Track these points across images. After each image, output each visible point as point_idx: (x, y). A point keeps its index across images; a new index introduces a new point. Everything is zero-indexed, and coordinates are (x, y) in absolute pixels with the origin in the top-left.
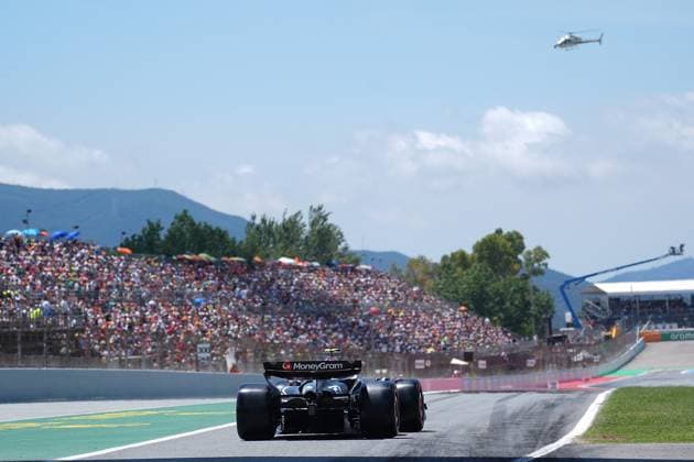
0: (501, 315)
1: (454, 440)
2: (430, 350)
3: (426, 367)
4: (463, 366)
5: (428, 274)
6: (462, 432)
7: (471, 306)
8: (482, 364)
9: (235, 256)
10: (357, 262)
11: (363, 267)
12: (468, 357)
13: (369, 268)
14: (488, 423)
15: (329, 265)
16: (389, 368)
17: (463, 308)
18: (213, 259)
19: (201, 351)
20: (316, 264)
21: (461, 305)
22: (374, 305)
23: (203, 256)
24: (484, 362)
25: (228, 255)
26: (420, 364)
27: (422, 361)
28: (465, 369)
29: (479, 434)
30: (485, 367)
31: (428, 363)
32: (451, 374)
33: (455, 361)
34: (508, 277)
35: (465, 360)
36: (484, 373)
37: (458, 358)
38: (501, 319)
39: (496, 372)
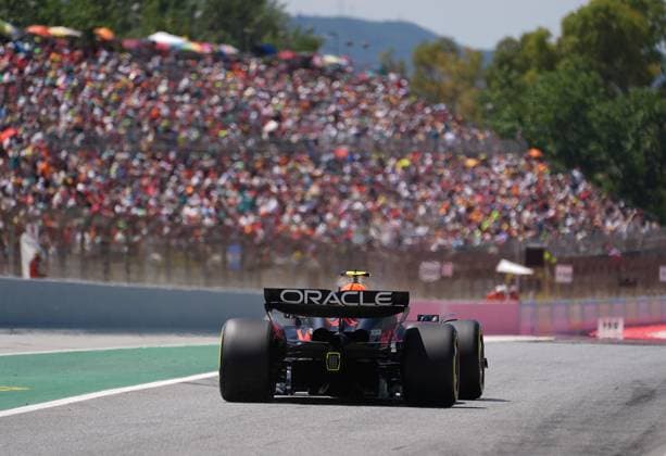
0: (615, 170)
3: (443, 278)
4: (522, 276)
5: (463, 78)
7: (549, 148)
8: (564, 273)
9: (58, 24)
10: (314, 46)
12: (533, 258)
15: (258, 50)
17: (535, 153)
20: (228, 49)
21: (531, 147)
24: (569, 270)
25: (45, 23)
26: (429, 270)
27: (435, 265)
28: (526, 284)
30: (568, 280)
31: (449, 269)
33: (505, 266)
34: (632, 90)
35: (527, 264)
36: (567, 290)
37: (512, 259)
38: (612, 177)
39: (593, 290)
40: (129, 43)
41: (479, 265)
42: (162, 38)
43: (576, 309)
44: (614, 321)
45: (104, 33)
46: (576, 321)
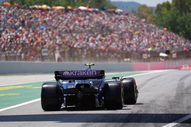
1: (159, 103)
2: (150, 49)
3: (148, 58)
6: (163, 98)
7: (169, 28)
8: (174, 55)
9: (59, 6)
10: (115, 8)
11: (118, 10)
12: (167, 52)
13: (121, 11)
14: (175, 93)
15: (103, 10)
16: (131, 58)
17: (165, 29)
18: (49, 7)
19: (44, 52)
20: (97, 10)
21: (165, 27)
22: (124, 29)
23: (44, 6)
25: (56, 6)
26: (145, 56)
28: (166, 58)
29: (171, 99)
30: (175, 57)
31: (149, 56)
32: (160, 61)
33: (161, 54)
36: (175, 59)
37: (163, 52)
38: (183, 33)
39: (181, 59)
40: (75, 9)
41: (155, 55)
42: (82, 8)
43: (177, 63)
44: (186, 65)
45: (69, 7)
46: (178, 66)
